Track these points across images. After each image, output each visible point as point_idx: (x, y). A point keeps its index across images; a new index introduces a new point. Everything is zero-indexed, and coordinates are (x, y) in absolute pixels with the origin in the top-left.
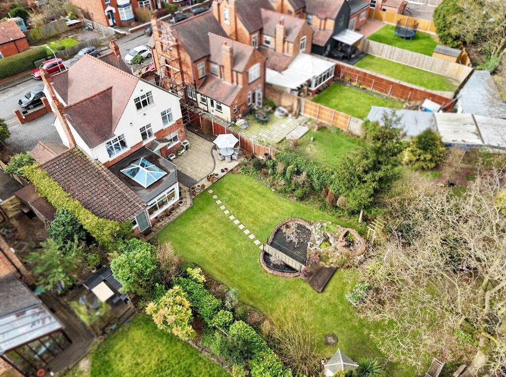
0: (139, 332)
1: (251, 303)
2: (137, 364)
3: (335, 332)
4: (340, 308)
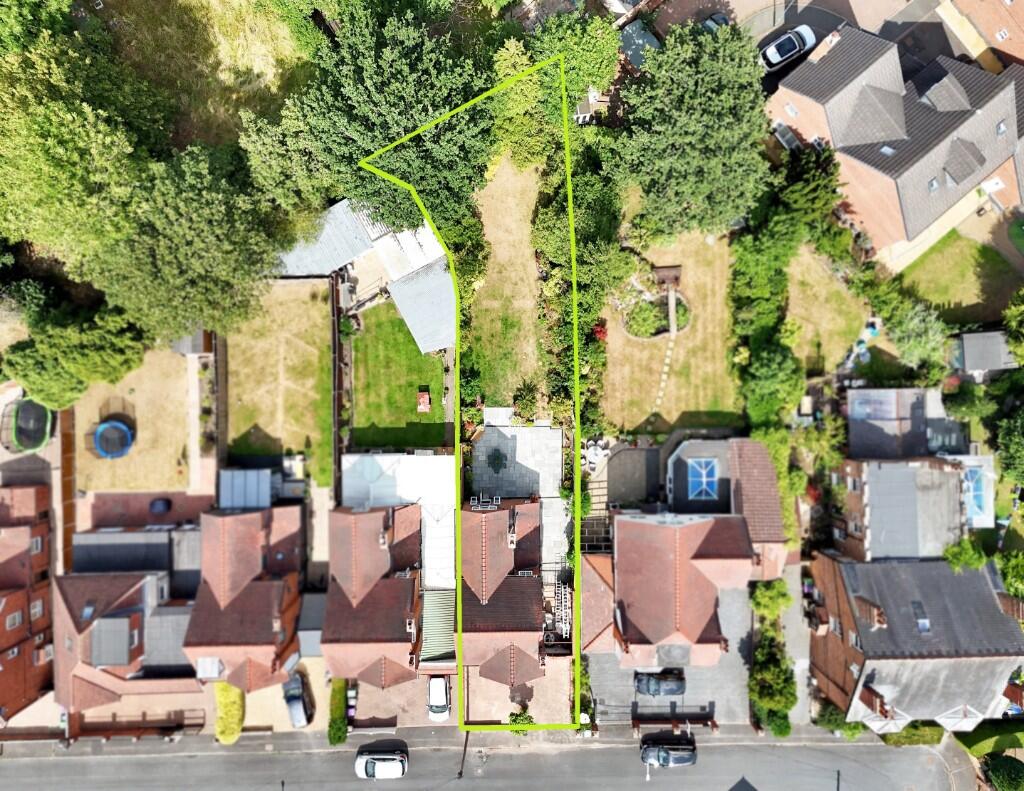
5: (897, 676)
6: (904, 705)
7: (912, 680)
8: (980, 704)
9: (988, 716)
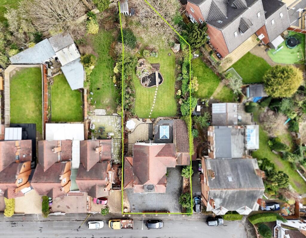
0: (198, 94)
1: (174, 77)
2: (204, 88)
3: (167, 55)
4: (160, 57)
5: (221, 195)
6: (225, 206)
7: (226, 197)
8: (250, 205)
9: (253, 210)
